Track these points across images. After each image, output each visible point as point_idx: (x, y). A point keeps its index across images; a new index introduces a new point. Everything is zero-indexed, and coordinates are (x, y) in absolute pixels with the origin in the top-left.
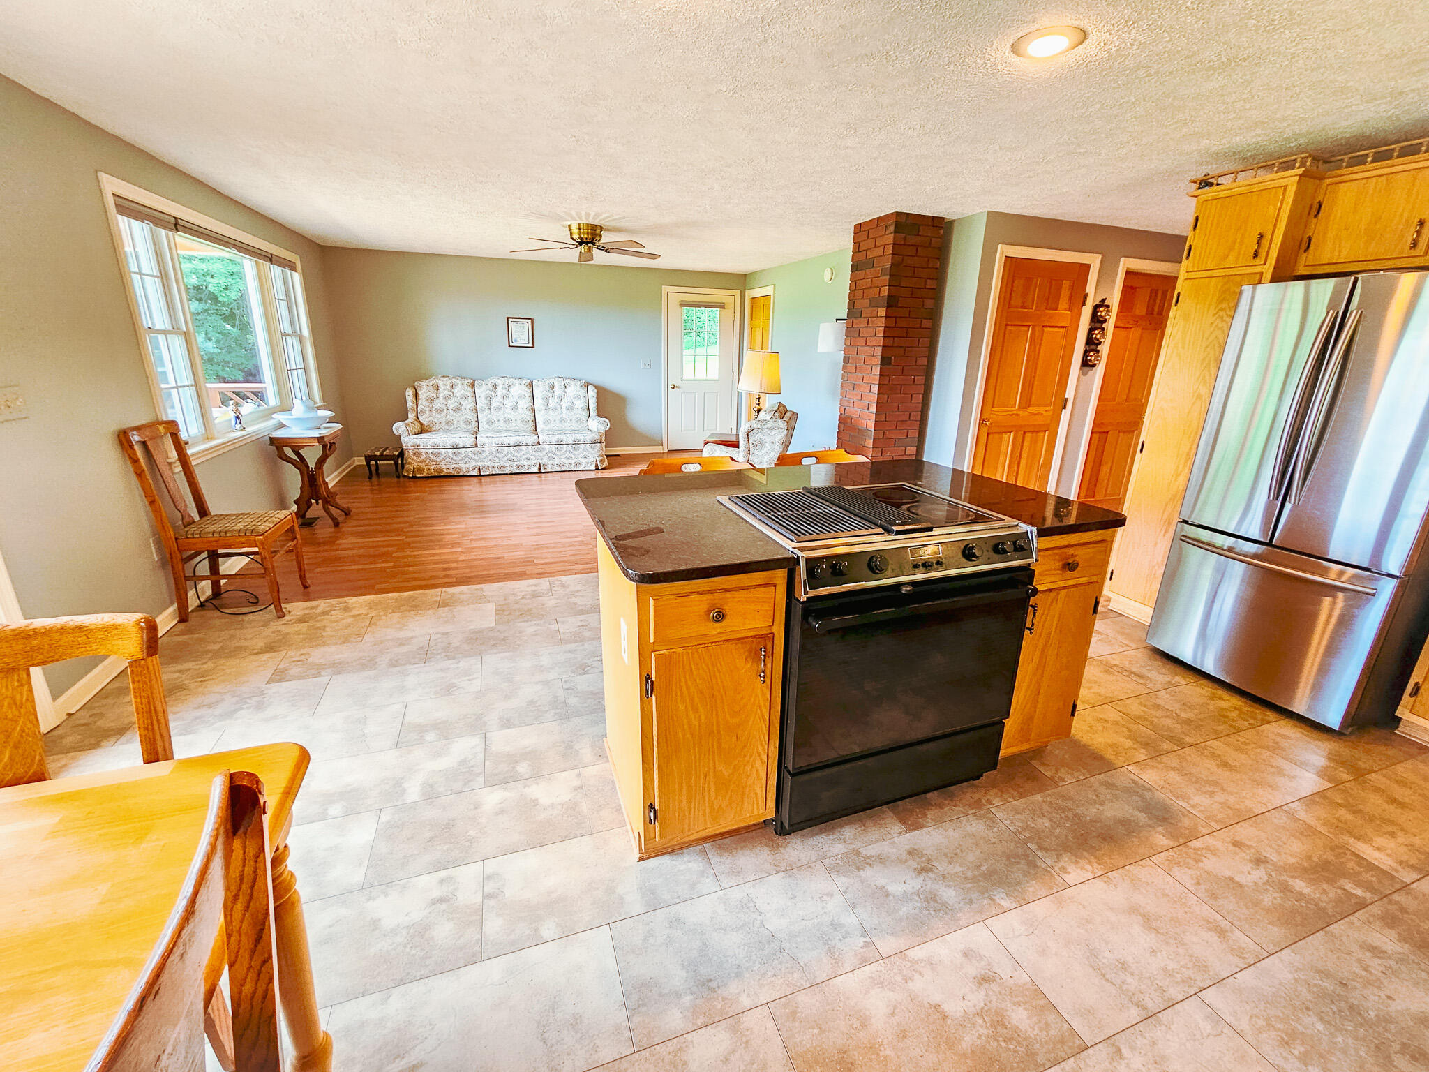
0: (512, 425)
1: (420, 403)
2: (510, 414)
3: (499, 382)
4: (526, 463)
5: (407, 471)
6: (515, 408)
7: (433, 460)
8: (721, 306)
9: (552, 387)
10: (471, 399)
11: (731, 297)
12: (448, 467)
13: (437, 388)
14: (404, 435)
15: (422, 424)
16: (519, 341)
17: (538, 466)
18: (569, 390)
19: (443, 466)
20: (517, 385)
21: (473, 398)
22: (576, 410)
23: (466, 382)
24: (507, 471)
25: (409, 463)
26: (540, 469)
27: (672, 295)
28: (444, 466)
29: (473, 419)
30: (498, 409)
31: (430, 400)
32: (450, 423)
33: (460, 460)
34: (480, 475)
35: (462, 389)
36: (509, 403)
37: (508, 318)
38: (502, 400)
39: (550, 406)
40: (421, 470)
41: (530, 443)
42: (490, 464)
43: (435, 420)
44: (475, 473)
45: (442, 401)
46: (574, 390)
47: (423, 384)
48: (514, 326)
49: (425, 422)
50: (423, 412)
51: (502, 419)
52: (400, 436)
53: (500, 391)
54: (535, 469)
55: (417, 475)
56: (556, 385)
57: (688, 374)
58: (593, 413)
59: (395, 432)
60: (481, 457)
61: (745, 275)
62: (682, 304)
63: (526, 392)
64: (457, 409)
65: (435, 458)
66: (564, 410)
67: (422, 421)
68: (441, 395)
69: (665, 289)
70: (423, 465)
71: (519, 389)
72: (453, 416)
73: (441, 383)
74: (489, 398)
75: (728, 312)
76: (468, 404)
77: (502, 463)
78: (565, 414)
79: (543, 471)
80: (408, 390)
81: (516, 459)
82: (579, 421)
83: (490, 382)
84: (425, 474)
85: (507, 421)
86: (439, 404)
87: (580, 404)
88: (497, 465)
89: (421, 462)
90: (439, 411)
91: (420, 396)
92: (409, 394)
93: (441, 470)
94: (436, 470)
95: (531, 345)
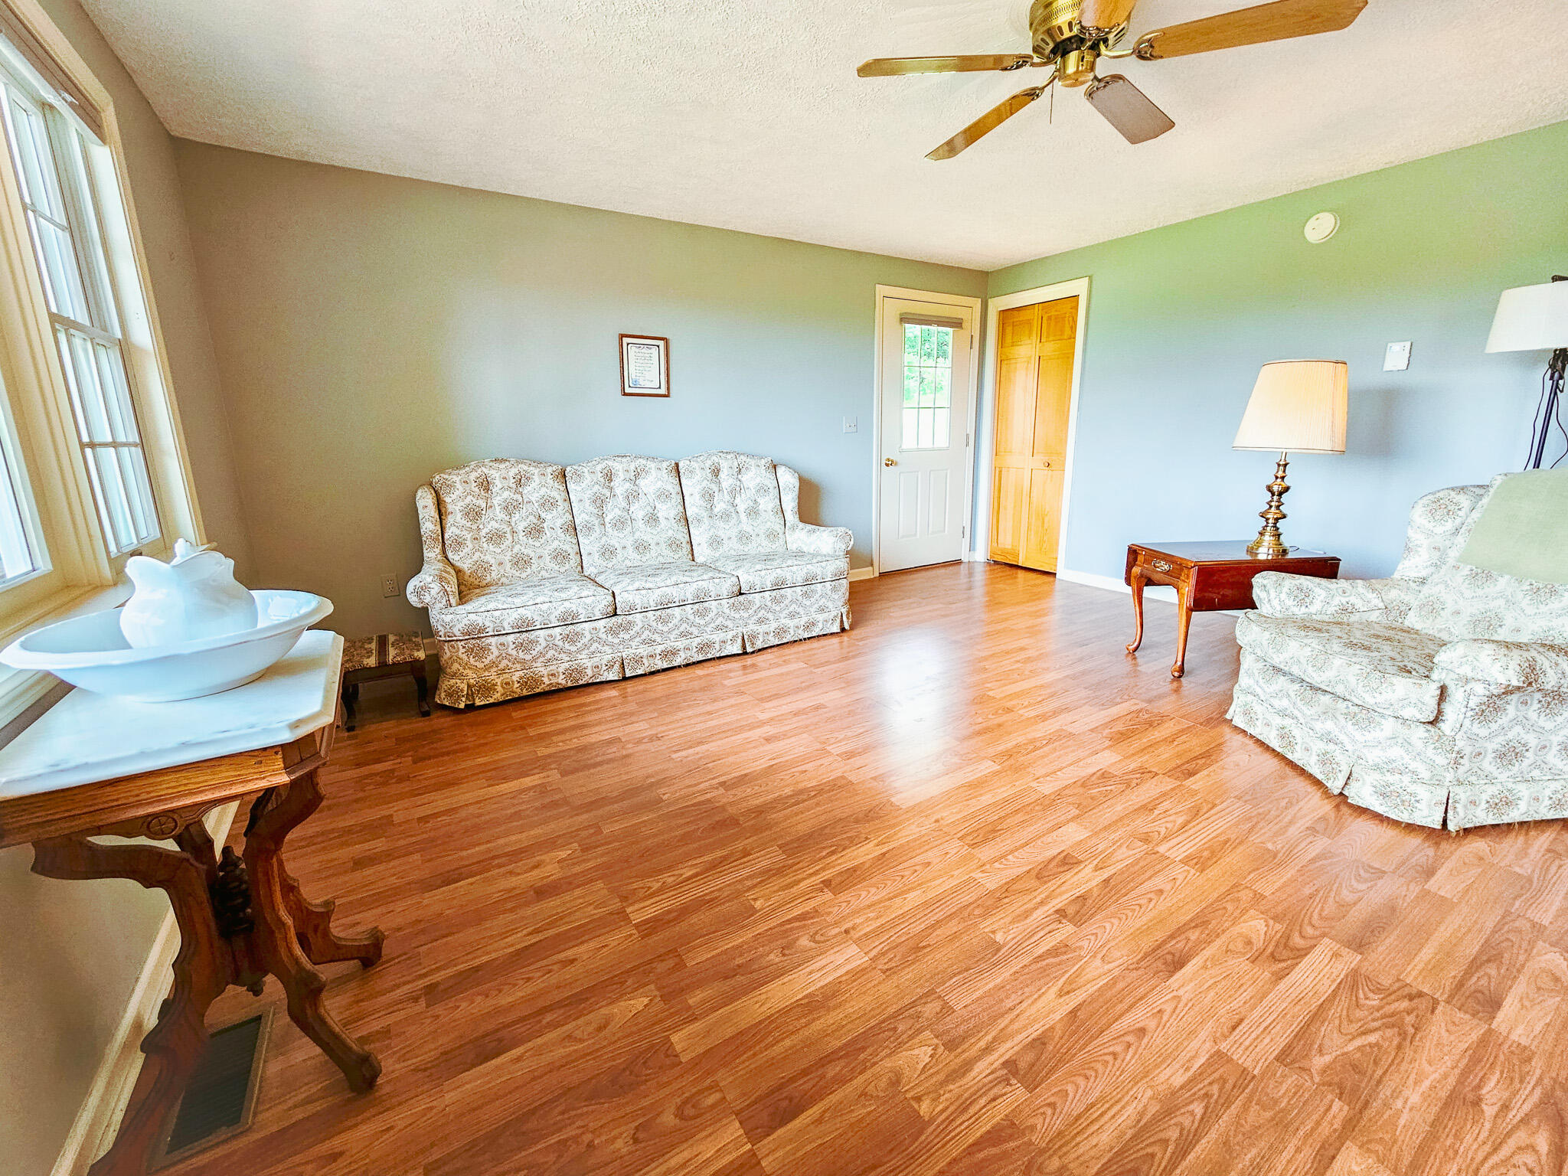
0: (651, 558)
1: (449, 520)
2: (645, 533)
3: (618, 466)
4: (717, 637)
5: (449, 695)
6: (652, 519)
7: (516, 661)
8: (957, 324)
9: (716, 472)
10: (562, 506)
11: (967, 307)
12: (553, 672)
13: (485, 485)
14: (438, 606)
15: (458, 572)
16: (642, 383)
17: (740, 641)
18: (744, 478)
19: (540, 669)
20: (653, 472)
21: (567, 504)
22: (763, 514)
23: (549, 470)
24: (679, 661)
25: (454, 675)
26: (744, 647)
27: (890, 299)
28: (544, 671)
29: (571, 549)
30: (620, 524)
31: (474, 514)
32: (521, 562)
33: (579, 651)
34: (625, 679)
35: (540, 486)
36: (638, 511)
37: (622, 336)
38: (624, 504)
39: (716, 510)
40: (487, 688)
41: (725, 594)
42: (644, 651)
43: (488, 558)
44: (612, 676)
45: (501, 515)
46: (755, 477)
47: (456, 478)
48: (633, 353)
49: (466, 566)
50: (459, 543)
51: (629, 542)
52: (424, 611)
53: (620, 487)
54: (736, 649)
55: (478, 703)
56: (725, 466)
57: (909, 443)
58: (792, 517)
59: (413, 599)
60: (627, 637)
61: (987, 273)
62: (905, 319)
63: (671, 485)
64: (536, 531)
65: (521, 655)
66: (743, 516)
67: (458, 564)
68: (496, 501)
69: (881, 290)
70: (492, 676)
71: (657, 480)
72: (526, 546)
73: (495, 474)
74: (599, 502)
75: (964, 334)
76: (555, 519)
77: (670, 645)
78: (746, 525)
79: (749, 649)
80: (419, 493)
81: (695, 632)
82: (772, 535)
83: (599, 468)
84: (497, 697)
85: (641, 547)
86: (491, 523)
87: (767, 503)
88: (659, 649)
89: (487, 668)
90: (496, 537)
91: (450, 507)
92: (425, 502)
93: (537, 681)
94: (523, 683)
95: (663, 391)
